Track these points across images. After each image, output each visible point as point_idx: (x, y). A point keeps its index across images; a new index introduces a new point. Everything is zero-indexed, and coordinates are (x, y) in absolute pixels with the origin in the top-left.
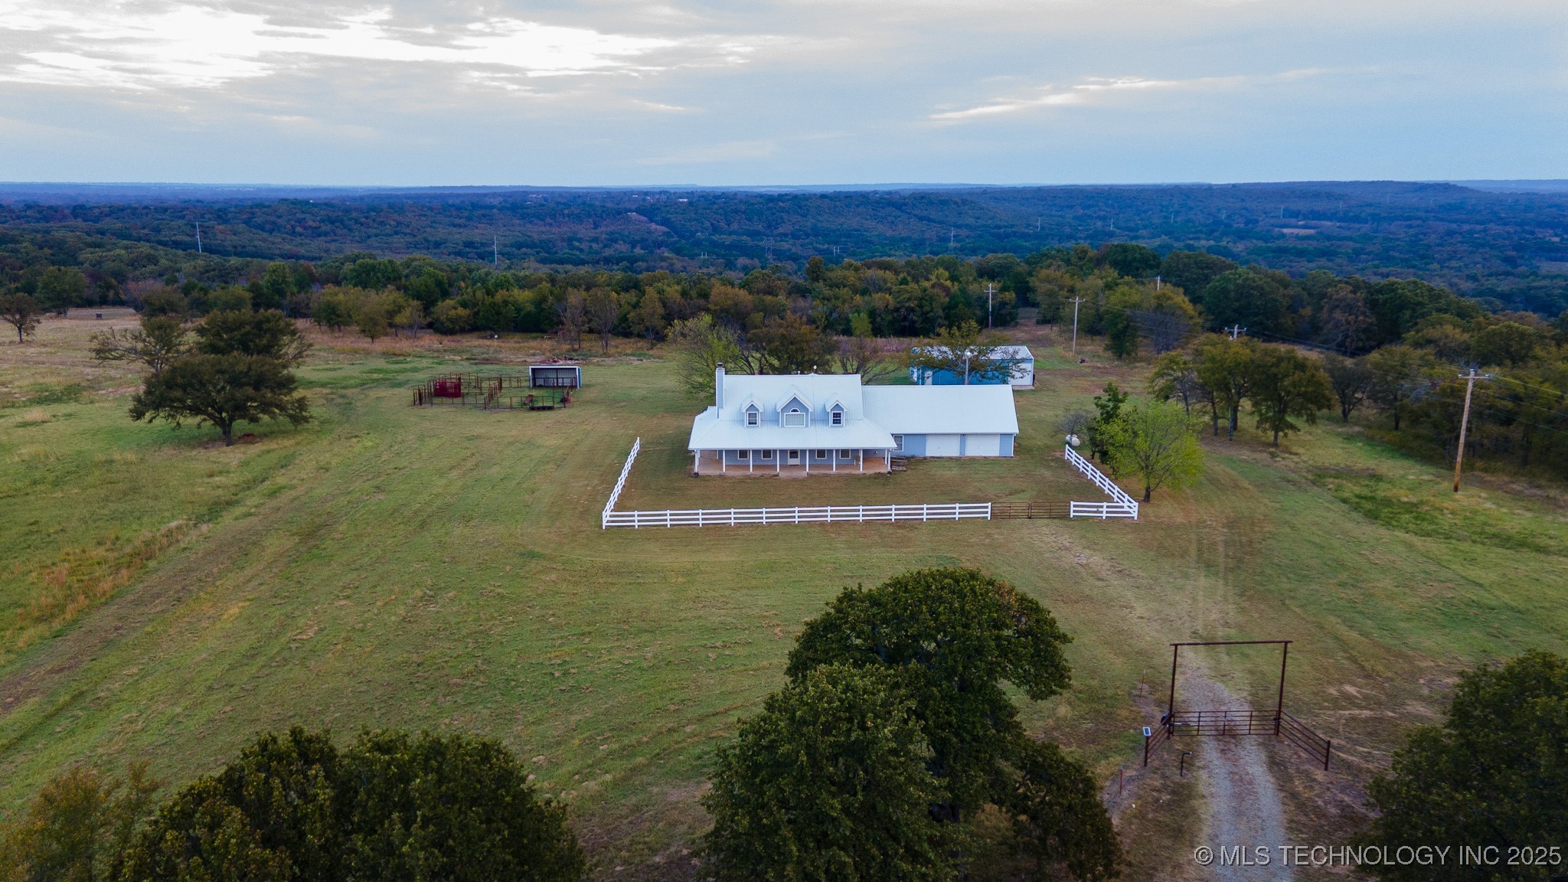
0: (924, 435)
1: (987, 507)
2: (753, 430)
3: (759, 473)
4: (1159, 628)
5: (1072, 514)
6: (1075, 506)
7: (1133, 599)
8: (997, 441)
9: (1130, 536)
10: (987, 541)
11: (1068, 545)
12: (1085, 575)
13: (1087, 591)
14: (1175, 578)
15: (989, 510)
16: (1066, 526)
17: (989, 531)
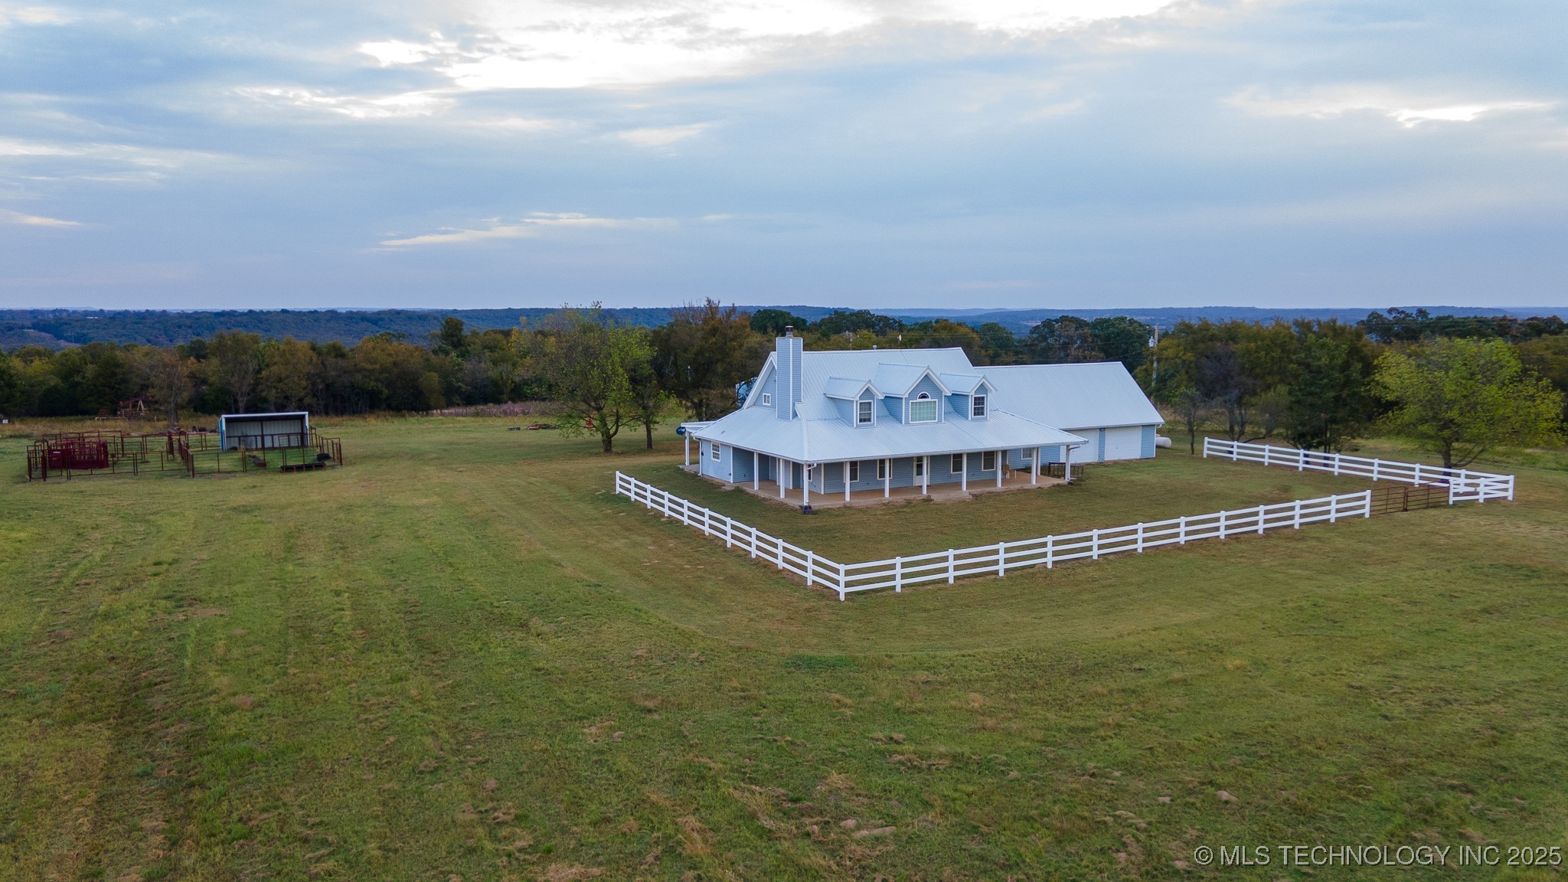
2: (872, 429)
3: (900, 499)
8: (1136, 438)
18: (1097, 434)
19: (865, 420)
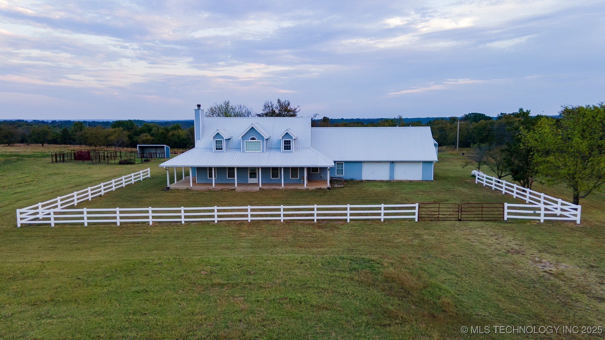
0: (360, 162)
1: (414, 208)
2: (219, 154)
3: (220, 188)
5: (506, 217)
6: (509, 208)
8: (420, 167)
10: (416, 242)
11: (517, 247)
15: (416, 211)
17: (417, 231)
18: (389, 164)
19: (219, 149)
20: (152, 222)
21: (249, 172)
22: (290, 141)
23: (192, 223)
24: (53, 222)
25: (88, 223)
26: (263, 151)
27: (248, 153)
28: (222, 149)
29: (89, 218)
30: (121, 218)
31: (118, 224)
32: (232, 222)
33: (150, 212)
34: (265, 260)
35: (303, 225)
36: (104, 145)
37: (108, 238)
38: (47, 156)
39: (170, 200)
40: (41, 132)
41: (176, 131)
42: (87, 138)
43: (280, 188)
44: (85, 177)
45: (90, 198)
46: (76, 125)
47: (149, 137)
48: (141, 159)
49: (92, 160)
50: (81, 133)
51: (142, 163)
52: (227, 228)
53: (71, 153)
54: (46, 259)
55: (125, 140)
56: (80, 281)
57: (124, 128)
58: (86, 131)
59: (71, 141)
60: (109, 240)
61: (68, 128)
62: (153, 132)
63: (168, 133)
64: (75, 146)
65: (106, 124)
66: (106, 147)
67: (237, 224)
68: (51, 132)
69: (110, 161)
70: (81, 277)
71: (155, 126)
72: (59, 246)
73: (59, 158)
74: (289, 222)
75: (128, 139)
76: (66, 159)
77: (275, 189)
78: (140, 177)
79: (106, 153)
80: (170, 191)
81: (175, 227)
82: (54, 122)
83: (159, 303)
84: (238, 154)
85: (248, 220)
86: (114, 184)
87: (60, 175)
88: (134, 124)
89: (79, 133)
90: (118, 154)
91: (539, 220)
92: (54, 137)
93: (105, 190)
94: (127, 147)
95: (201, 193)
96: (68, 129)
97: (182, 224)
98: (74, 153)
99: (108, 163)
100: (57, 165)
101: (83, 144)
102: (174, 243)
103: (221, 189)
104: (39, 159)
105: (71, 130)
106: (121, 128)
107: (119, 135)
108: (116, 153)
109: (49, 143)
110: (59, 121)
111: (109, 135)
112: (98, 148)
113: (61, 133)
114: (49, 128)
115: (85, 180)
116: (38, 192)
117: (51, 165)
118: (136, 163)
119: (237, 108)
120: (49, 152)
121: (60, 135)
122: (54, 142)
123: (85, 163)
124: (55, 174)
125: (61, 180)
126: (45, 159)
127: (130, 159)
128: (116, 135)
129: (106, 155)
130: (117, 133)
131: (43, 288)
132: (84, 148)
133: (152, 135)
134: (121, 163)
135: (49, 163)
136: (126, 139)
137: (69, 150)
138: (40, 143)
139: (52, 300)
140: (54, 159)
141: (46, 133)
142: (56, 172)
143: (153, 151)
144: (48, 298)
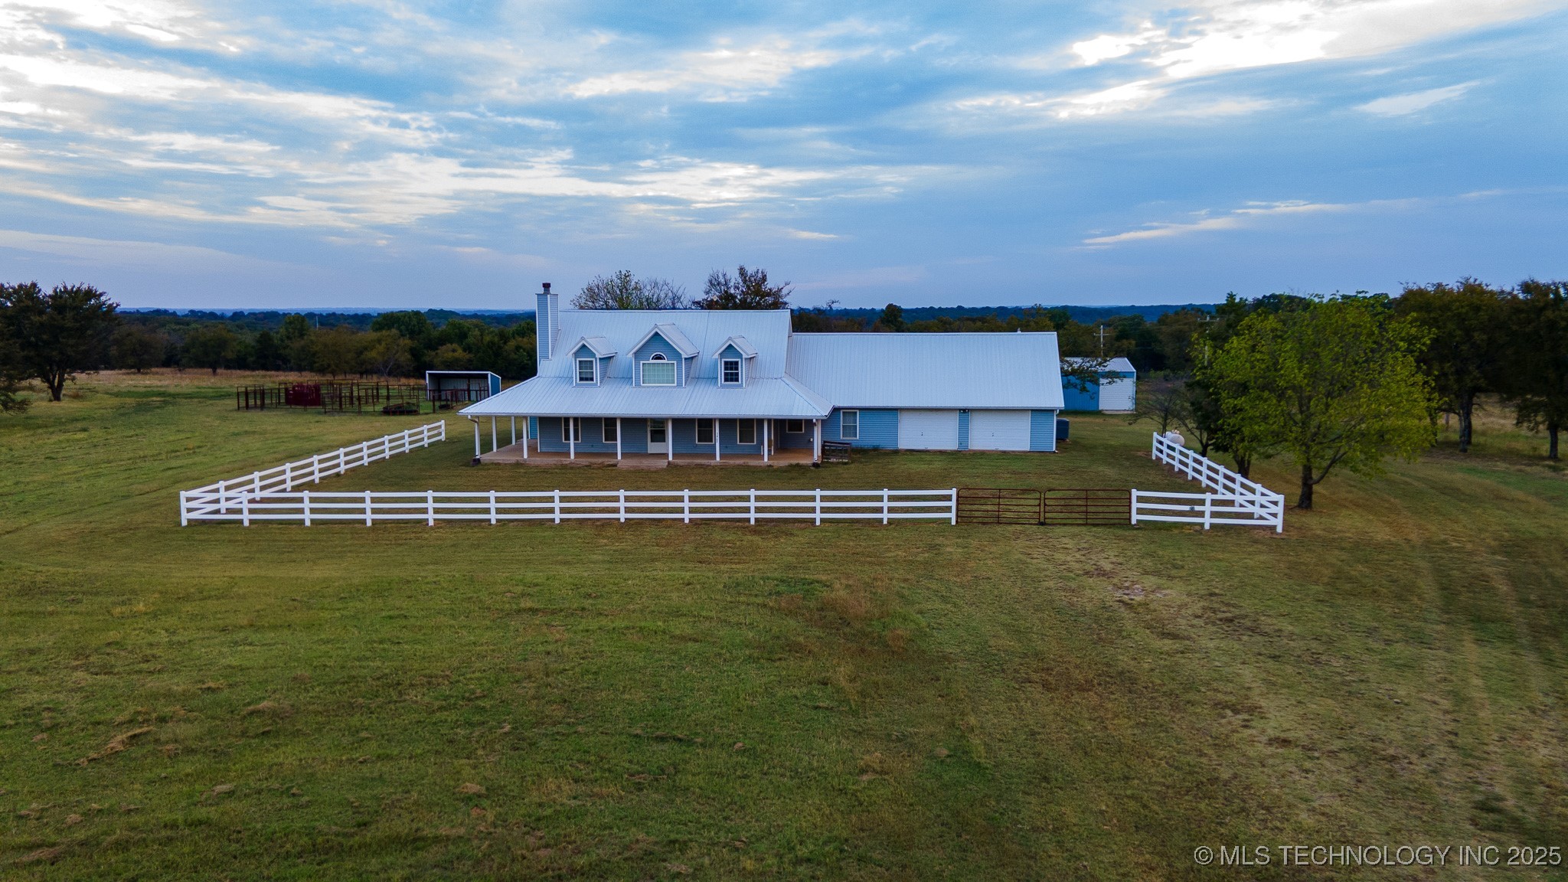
0: (894, 411)
1: (948, 498)
2: (587, 389)
3: (584, 461)
4: (1345, 779)
5: (1135, 518)
6: (1140, 499)
7: (1258, 687)
8: (1025, 423)
9: (1262, 558)
11: (1108, 567)
12: (1129, 626)
13: (1124, 661)
14: (1388, 642)
15: (953, 504)
16: (1118, 537)
18: (956, 416)
19: (587, 379)
20: (435, 520)
21: (649, 429)
22: (737, 363)
23: (512, 524)
24: (246, 517)
25: (313, 521)
26: (679, 385)
27: (648, 387)
28: (592, 379)
29: (313, 511)
30: (374, 511)
31: (369, 523)
32: (589, 522)
33: (430, 500)
34: (625, 580)
35: (726, 528)
36: (355, 373)
37: (347, 546)
38: (228, 395)
39: (477, 484)
40: (210, 340)
41: (525, 340)
42: (314, 354)
43: (712, 462)
44: (309, 439)
45: (317, 477)
46: (291, 323)
47: (460, 353)
48: (431, 403)
49: (324, 404)
50: (302, 343)
51: (434, 412)
52: (575, 532)
53: (279, 389)
54: (237, 573)
55: (402, 359)
56: (296, 603)
57: (401, 331)
58: (313, 338)
59: (280, 362)
60: (349, 548)
61: (270, 329)
62: (470, 340)
63: (505, 343)
64: (287, 373)
65: (360, 320)
66: (358, 376)
67: (597, 526)
68: (235, 340)
69: (364, 408)
70: (298, 598)
71: (476, 326)
72: (257, 555)
73: (255, 400)
74: (699, 522)
75: (409, 357)
76: (267, 401)
77: (701, 466)
78: (422, 439)
79: (355, 388)
80: (480, 467)
81: (476, 530)
82: (238, 315)
83: (422, 632)
84: (627, 390)
85: (619, 519)
86: (366, 452)
87: (257, 436)
88: (425, 321)
89: (297, 344)
90: (383, 392)
91: (1202, 525)
92: (239, 351)
93: (347, 463)
94: (407, 376)
95: (545, 471)
96: (272, 334)
97: (491, 525)
98: (286, 390)
99: (360, 413)
100: (249, 415)
101: (305, 370)
102: (469, 554)
103: (587, 464)
104: (211, 402)
105: (279, 336)
106: (394, 331)
107: (388, 349)
108: (377, 389)
109: (228, 367)
110: (250, 314)
111: (366, 348)
112: (339, 378)
113: (253, 344)
114: (229, 331)
115: (306, 445)
116: (213, 467)
117: (236, 415)
118: (421, 412)
119: (648, 288)
120: (231, 386)
121: (253, 347)
122: (240, 363)
123: (309, 410)
124: (246, 432)
125: (258, 445)
126: (222, 402)
127: (408, 403)
128: (381, 348)
129: (355, 394)
130: (383, 343)
131: (235, 611)
132: (308, 378)
133: (468, 349)
134: (387, 412)
135: (231, 411)
136: (404, 358)
137: (274, 382)
138: (208, 368)
139: (251, 625)
140: (243, 403)
141: (222, 344)
142: (247, 428)
143: (462, 385)
144: (245, 622)
